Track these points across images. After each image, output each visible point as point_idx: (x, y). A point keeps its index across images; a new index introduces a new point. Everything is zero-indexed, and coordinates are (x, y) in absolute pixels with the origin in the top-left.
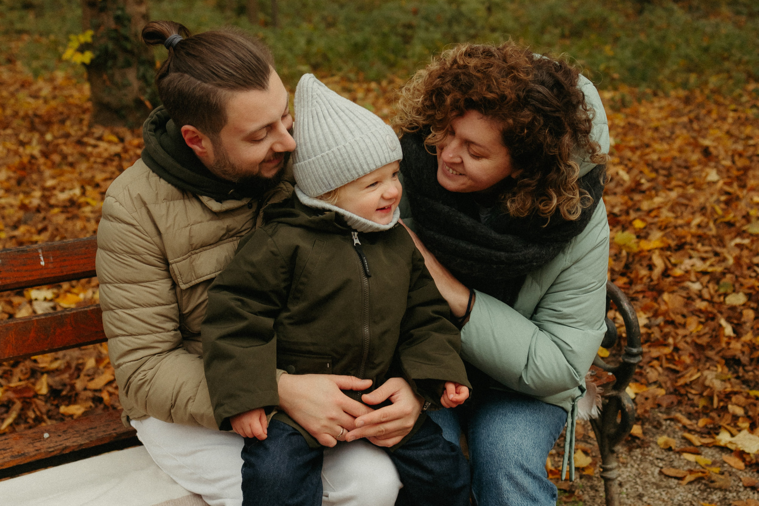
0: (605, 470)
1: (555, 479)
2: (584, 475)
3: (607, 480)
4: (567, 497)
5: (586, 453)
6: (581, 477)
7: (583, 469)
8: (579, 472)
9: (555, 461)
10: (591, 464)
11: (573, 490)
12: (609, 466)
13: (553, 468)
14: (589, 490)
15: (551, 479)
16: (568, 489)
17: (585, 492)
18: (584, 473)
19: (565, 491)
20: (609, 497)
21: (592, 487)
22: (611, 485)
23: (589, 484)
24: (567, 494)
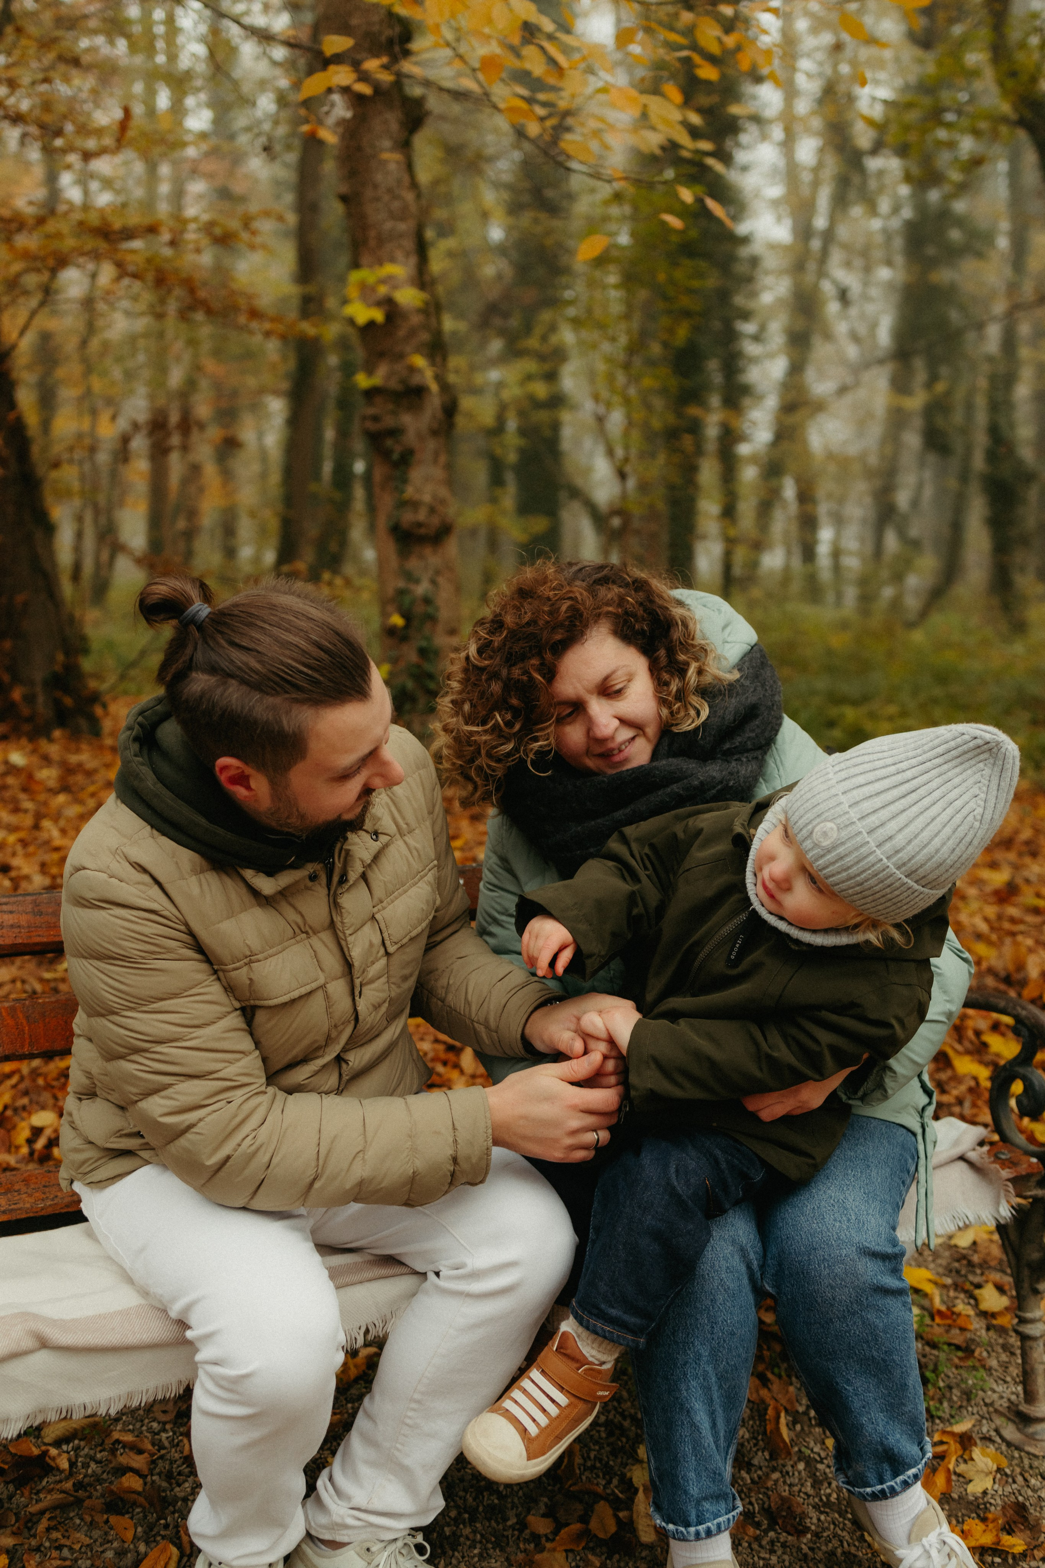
0: (1023, 1321)
1: (944, 1325)
2: (994, 1326)
3: (1025, 1338)
4: (960, 1359)
5: (1000, 1289)
6: (988, 1329)
7: (994, 1315)
8: (986, 1318)
9: (948, 1296)
10: (1007, 1309)
11: (973, 1347)
12: (1029, 1315)
13: (943, 1308)
14: (1000, 1350)
15: (938, 1325)
16: (964, 1345)
17: (994, 1354)
18: (994, 1322)
19: (958, 1348)
20: (1028, 1367)
21: (1005, 1347)
22: (1031, 1348)
23: (1001, 1341)
24: (960, 1354)
